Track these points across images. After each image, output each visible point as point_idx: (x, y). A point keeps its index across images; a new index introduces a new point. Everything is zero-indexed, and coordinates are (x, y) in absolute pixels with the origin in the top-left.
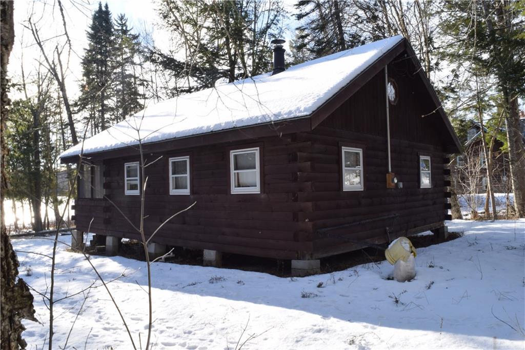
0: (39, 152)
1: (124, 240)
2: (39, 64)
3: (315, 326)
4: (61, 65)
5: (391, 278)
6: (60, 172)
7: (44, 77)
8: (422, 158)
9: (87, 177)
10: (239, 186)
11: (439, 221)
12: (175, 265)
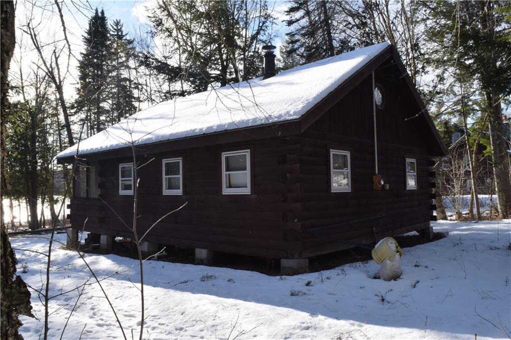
0: (36, 153)
1: (118, 238)
2: (37, 67)
4: (58, 69)
5: (378, 277)
6: (56, 172)
7: (41, 80)
8: (408, 160)
9: (83, 177)
10: (230, 186)
11: (425, 222)
12: (166, 263)
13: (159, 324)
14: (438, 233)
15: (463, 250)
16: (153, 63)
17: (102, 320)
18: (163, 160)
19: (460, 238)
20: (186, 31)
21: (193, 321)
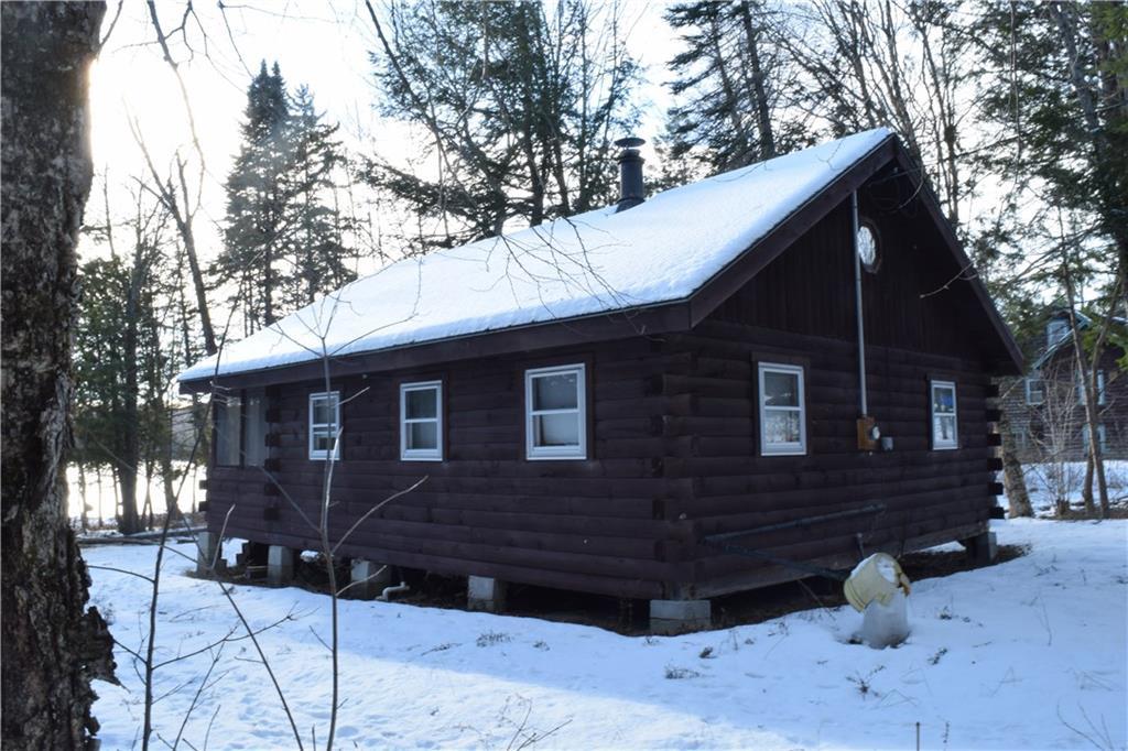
0: (137, 369)
1: (307, 554)
2: (140, 186)
3: (687, 735)
4: (185, 189)
5: (858, 640)
6: (177, 410)
7: (149, 214)
8: (936, 384)
9: (234, 421)
10: (543, 441)
11: (978, 521)
12: (407, 606)
13: (385, 734)
14: (1008, 546)
15: (1057, 585)
16: (384, 175)
17: (265, 723)
18: (403, 385)
19: (1055, 557)
20: (455, 105)
21: (455, 727)
